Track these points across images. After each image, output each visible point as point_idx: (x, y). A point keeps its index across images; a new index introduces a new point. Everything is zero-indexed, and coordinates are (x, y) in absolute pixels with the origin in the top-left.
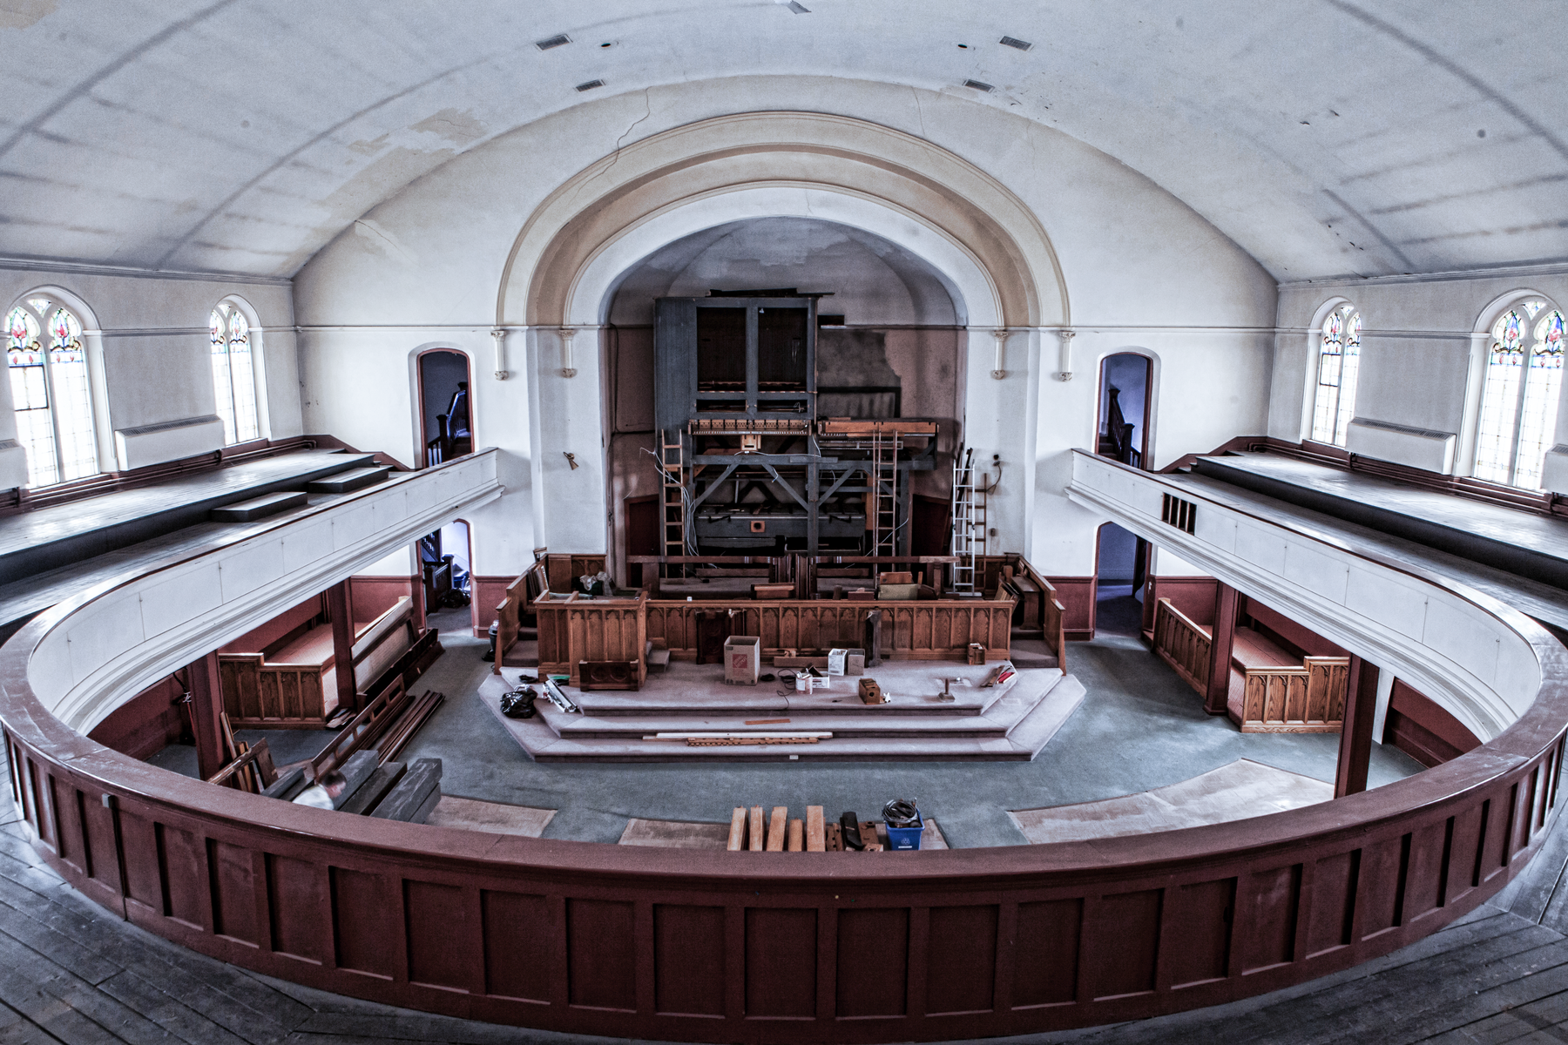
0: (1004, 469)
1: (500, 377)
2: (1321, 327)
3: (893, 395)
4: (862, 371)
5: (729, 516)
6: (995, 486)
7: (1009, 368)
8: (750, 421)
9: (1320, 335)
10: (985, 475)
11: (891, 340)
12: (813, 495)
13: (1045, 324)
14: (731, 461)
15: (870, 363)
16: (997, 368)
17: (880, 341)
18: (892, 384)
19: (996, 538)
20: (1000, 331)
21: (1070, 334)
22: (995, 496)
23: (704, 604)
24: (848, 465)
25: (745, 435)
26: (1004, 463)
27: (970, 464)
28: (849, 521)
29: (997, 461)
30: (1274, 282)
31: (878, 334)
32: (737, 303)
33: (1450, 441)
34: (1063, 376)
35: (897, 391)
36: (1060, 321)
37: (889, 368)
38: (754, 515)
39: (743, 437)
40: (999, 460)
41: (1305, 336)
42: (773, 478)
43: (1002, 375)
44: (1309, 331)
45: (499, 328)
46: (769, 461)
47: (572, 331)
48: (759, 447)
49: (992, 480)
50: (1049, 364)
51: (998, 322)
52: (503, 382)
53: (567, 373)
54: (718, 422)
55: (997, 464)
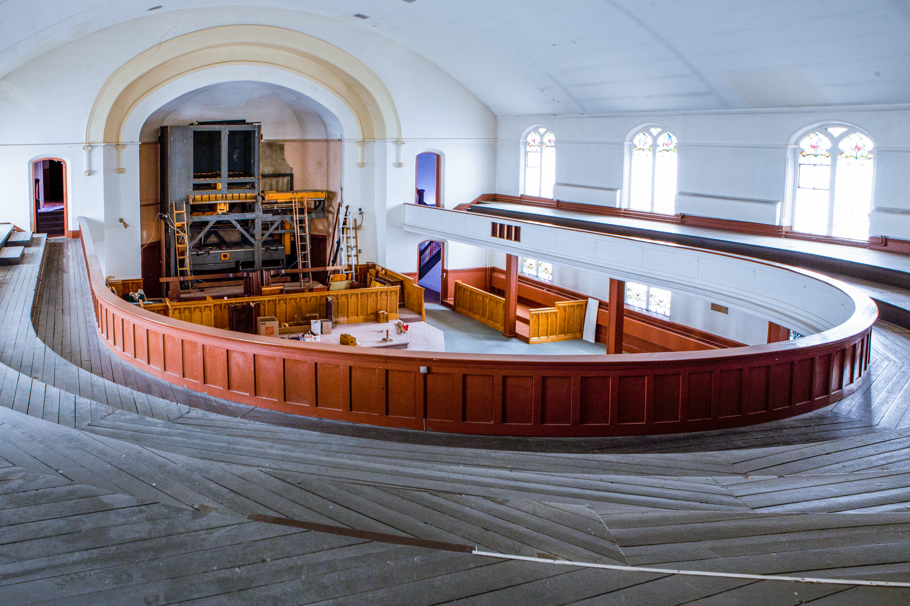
0: (365, 216)
1: (87, 174)
2: (526, 138)
3: (289, 178)
4: (272, 165)
5: (209, 251)
6: (361, 225)
7: (365, 162)
8: (224, 195)
9: (526, 142)
10: (355, 219)
11: (288, 148)
12: (258, 237)
13: (388, 138)
14: (212, 219)
15: (276, 161)
16: (360, 161)
17: (282, 148)
18: (288, 172)
19: (363, 254)
20: (361, 141)
21: (402, 143)
22: (361, 231)
23: (234, 300)
24: (278, 218)
25: (220, 203)
26: (365, 213)
27: (348, 214)
28: (277, 250)
30: (495, 117)
31: (281, 145)
32: (216, 128)
33: (618, 192)
34: (399, 165)
35: (291, 176)
36: (396, 136)
37: (286, 163)
38: (223, 250)
39: (219, 204)
40: (362, 211)
41: (518, 143)
42: (237, 228)
43: (362, 165)
44: (521, 140)
45: (88, 145)
46: (234, 218)
47: (124, 146)
48: (228, 210)
49: (359, 222)
50: (391, 158)
51: (359, 137)
52: (89, 177)
53: (120, 171)
54: (206, 196)
55: (361, 213)
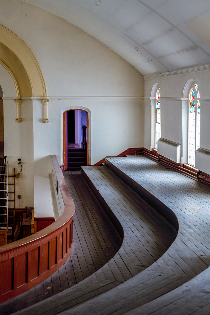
0: (23, 165)
2: (155, 96)
6: (19, 174)
7: (23, 117)
9: (155, 99)
10: (14, 168)
13: (34, 96)
16: (17, 117)
19: (21, 199)
20: (18, 99)
22: (19, 179)
26: (23, 163)
27: (6, 163)
29: (19, 162)
33: (179, 147)
36: (42, 94)
40: (21, 161)
41: (150, 100)
44: (151, 98)
49: (18, 171)
50: (37, 114)
51: (17, 95)
